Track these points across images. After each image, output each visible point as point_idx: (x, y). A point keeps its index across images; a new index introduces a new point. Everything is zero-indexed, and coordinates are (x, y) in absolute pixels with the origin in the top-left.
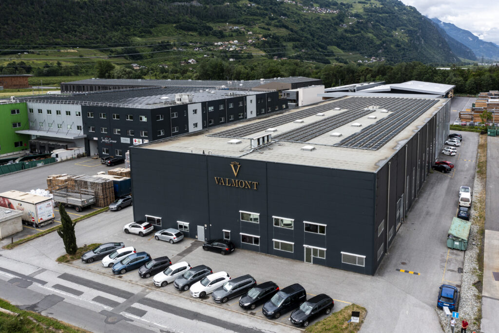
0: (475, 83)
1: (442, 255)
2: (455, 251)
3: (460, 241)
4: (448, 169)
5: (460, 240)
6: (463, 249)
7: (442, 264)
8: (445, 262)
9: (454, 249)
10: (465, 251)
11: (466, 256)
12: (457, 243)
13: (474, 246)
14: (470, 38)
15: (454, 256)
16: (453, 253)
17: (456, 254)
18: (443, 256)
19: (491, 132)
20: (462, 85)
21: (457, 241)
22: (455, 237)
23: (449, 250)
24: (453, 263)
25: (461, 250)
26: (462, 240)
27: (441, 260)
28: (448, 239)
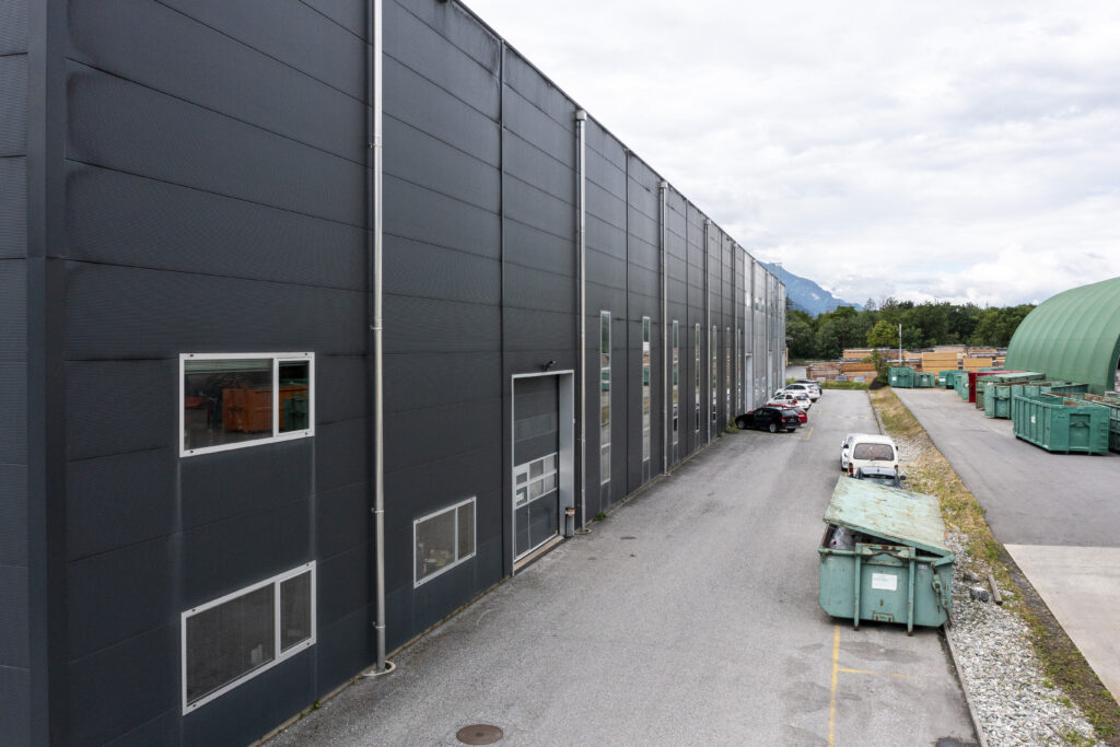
0: (837, 333)
1: (790, 661)
2: (875, 637)
3: (905, 562)
4: (788, 418)
5: (903, 553)
6: (930, 617)
7: (803, 720)
8: (826, 701)
9: (866, 624)
10: (940, 631)
11: (960, 659)
12: (885, 582)
13: (985, 607)
14: (814, 295)
15: (883, 663)
16: (866, 650)
17: (890, 654)
18: (803, 668)
19: (899, 376)
20: (807, 339)
21: (883, 567)
22: (868, 539)
23: (839, 635)
24: (883, 705)
25: (919, 629)
26: (920, 552)
27: (788, 694)
28: (825, 556)
